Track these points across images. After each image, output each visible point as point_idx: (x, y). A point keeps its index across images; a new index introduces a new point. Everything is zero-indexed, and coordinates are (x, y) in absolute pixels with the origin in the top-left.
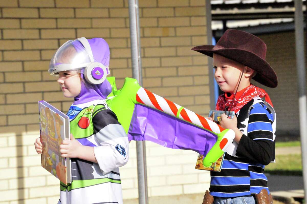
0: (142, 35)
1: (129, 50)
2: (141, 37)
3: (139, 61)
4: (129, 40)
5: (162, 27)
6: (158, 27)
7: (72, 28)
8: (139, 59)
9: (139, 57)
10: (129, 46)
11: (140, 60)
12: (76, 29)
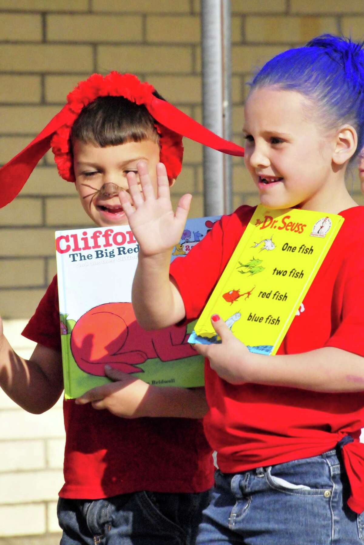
0: (238, 38)
1: (196, 82)
2: (234, 44)
3: (224, 116)
4: (198, 51)
5: (298, 15)
6: (287, 13)
7: (33, 12)
8: (223, 110)
9: (226, 104)
10: (199, 69)
11: (227, 114)
12: (44, 14)
